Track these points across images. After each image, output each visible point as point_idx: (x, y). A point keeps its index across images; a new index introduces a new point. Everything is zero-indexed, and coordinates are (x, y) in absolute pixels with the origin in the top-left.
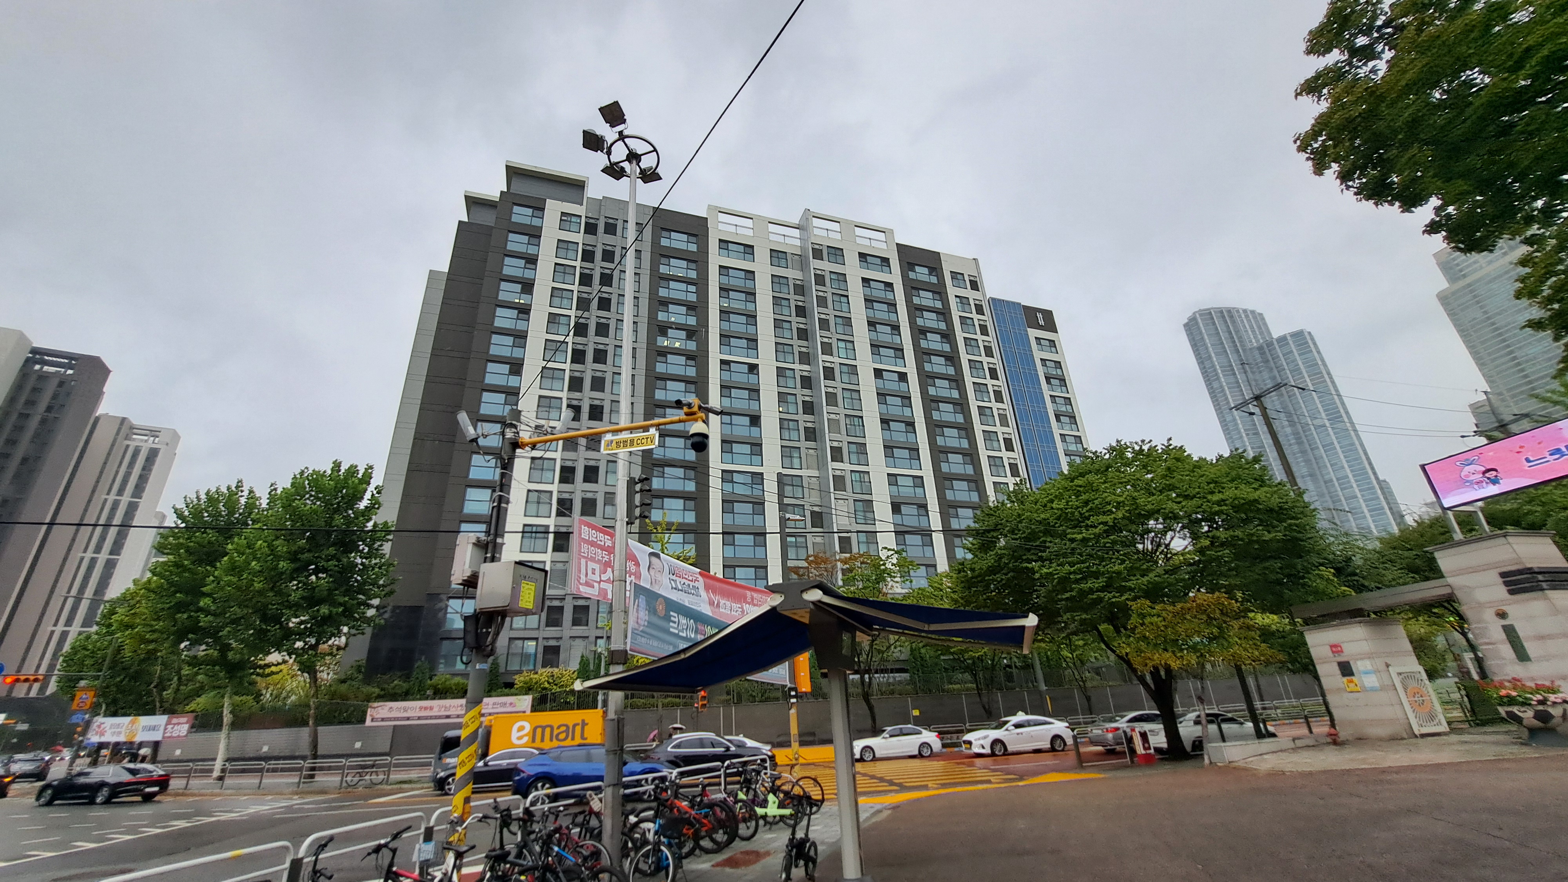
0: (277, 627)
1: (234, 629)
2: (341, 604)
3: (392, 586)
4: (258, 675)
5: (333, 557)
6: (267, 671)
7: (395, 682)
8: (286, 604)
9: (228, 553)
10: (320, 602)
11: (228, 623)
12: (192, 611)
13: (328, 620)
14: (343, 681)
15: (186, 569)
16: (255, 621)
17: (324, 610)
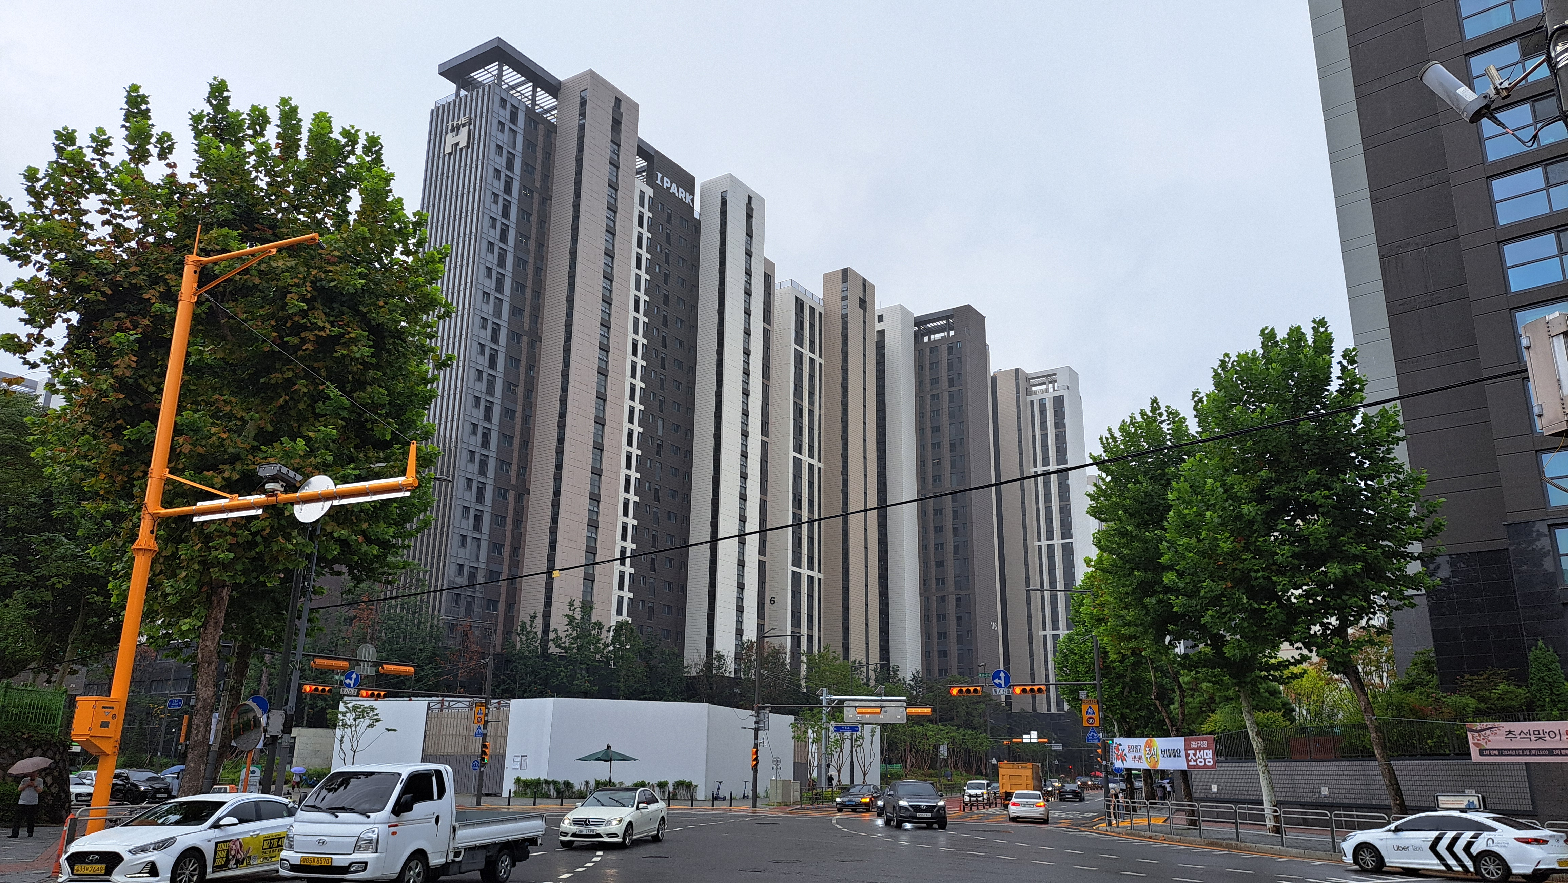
0: (1274, 604)
1: (1217, 612)
2: (1356, 558)
3: (1434, 518)
4: (1275, 679)
5: (1317, 485)
6: (1286, 673)
7: (1501, 686)
8: (1274, 568)
9: (1171, 506)
10: (1323, 559)
11: (1208, 604)
12: (1160, 593)
13: (1345, 584)
14: (1409, 688)
15: (1133, 538)
16: (1241, 599)
17: (1334, 570)
